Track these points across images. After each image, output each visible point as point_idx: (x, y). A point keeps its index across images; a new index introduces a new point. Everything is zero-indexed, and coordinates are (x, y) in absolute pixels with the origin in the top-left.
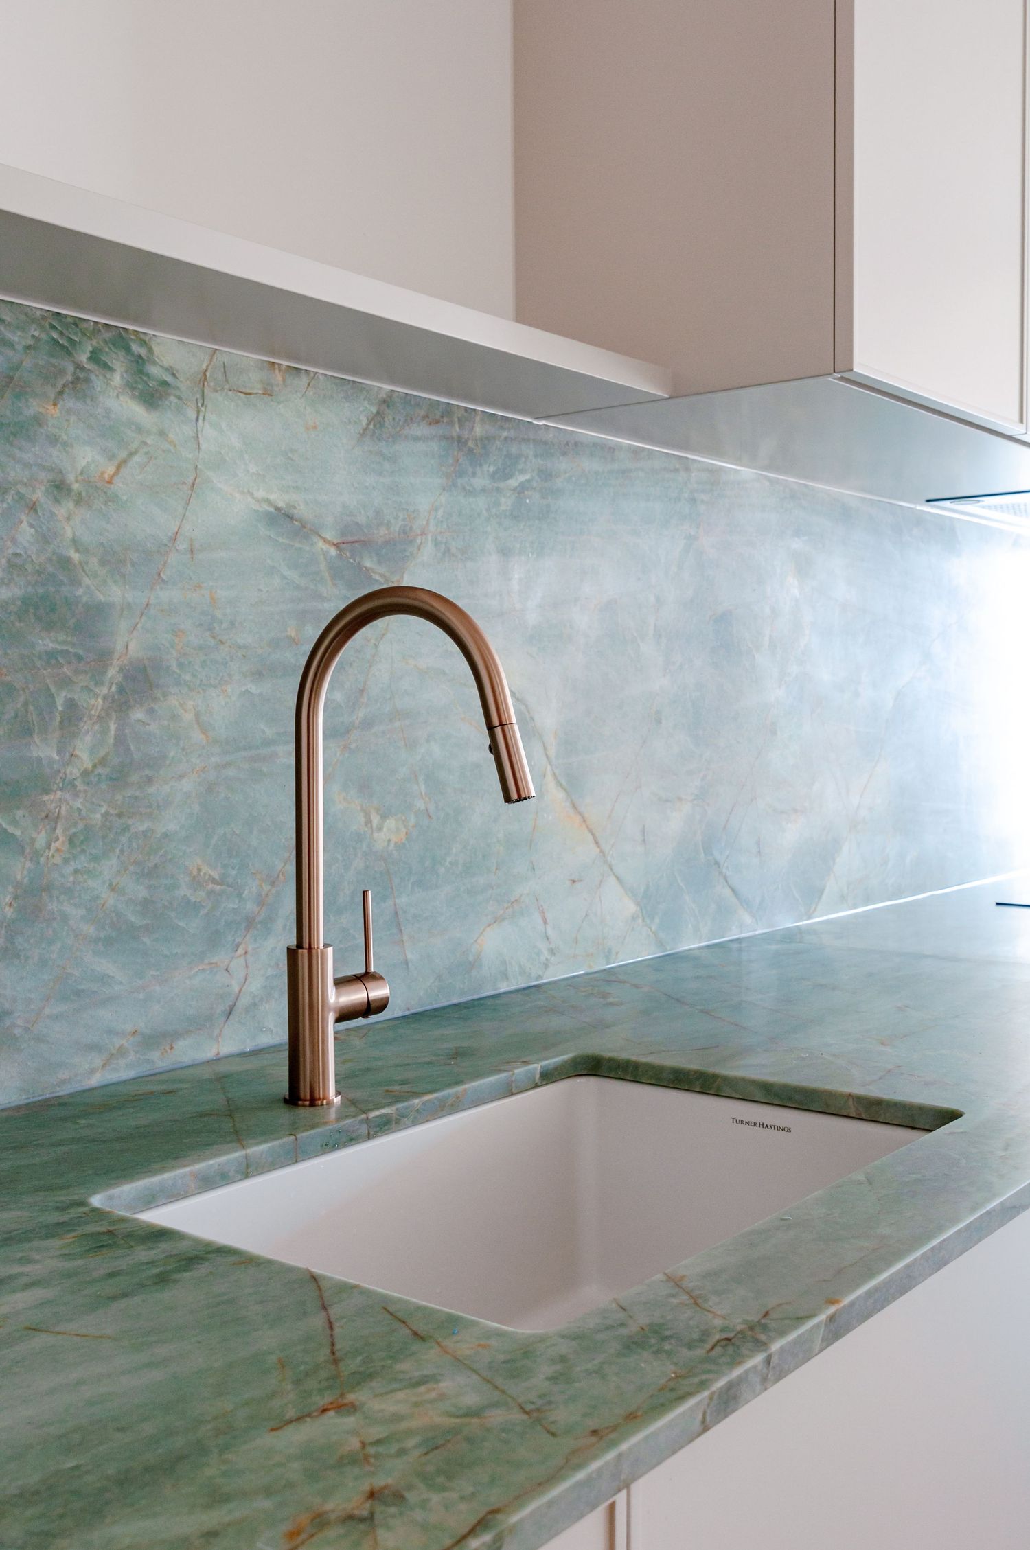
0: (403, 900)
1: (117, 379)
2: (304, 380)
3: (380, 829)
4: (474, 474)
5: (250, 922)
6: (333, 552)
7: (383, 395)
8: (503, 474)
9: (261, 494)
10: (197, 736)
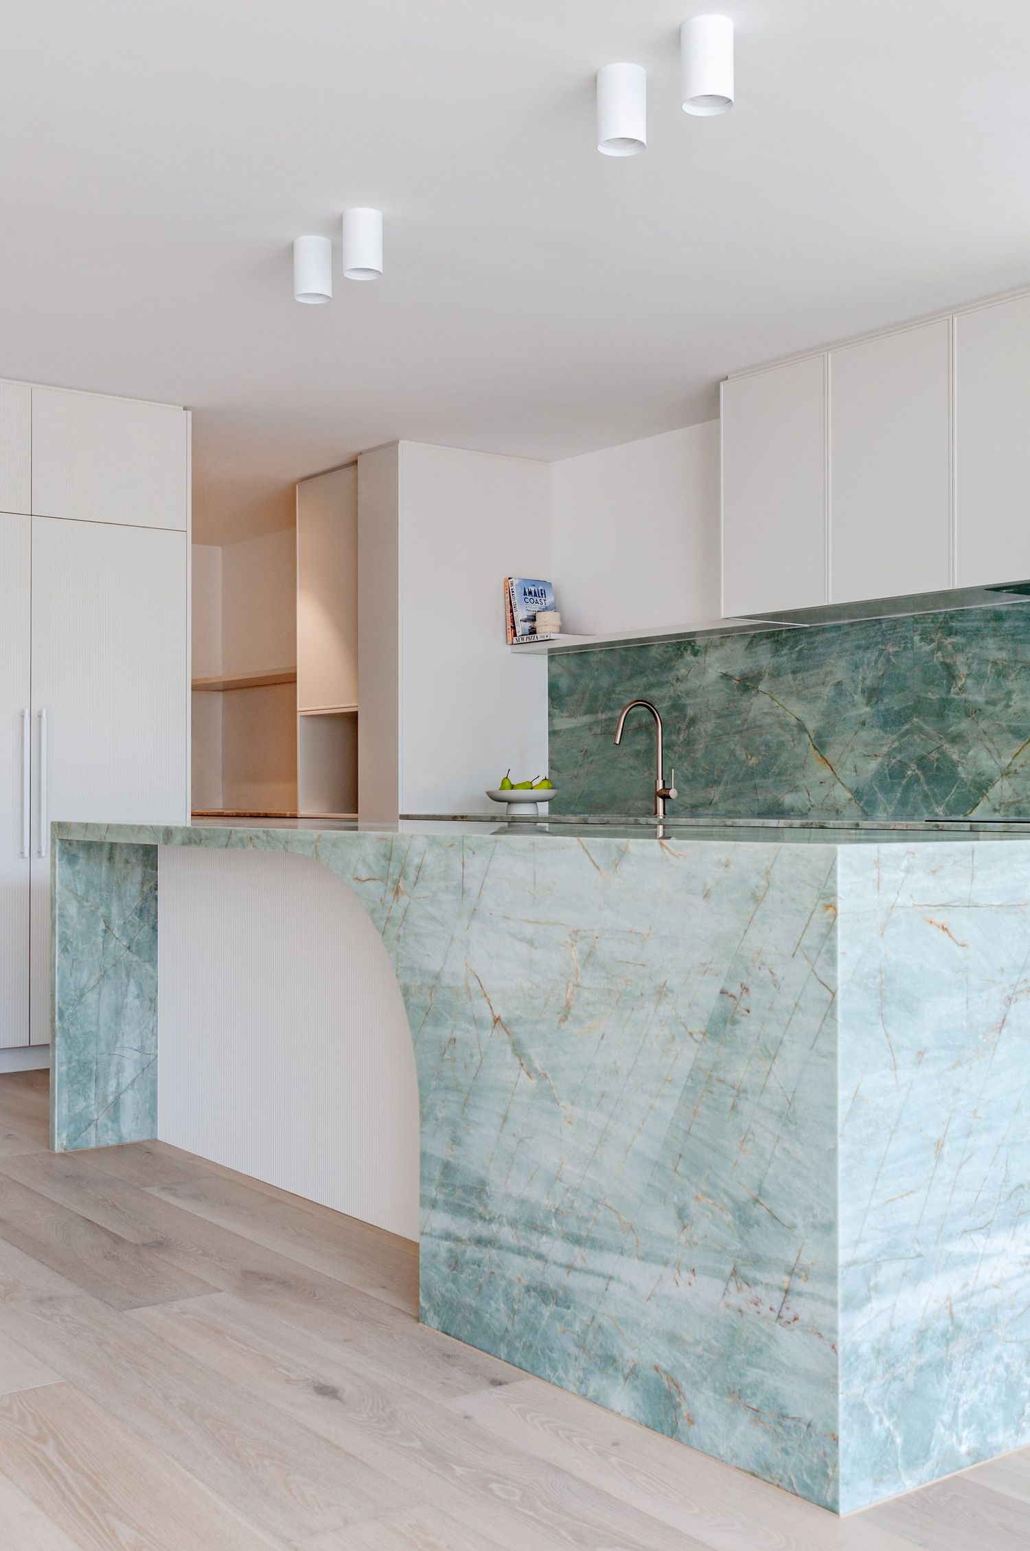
0: (757, 781)
1: (689, 652)
2: (731, 638)
3: (751, 759)
4: (783, 650)
5: (716, 781)
6: (738, 682)
7: (753, 635)
8: (792, 648)
9: (719, 671)
10: (704, 734)
